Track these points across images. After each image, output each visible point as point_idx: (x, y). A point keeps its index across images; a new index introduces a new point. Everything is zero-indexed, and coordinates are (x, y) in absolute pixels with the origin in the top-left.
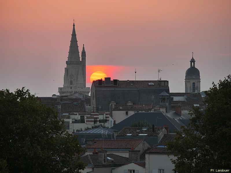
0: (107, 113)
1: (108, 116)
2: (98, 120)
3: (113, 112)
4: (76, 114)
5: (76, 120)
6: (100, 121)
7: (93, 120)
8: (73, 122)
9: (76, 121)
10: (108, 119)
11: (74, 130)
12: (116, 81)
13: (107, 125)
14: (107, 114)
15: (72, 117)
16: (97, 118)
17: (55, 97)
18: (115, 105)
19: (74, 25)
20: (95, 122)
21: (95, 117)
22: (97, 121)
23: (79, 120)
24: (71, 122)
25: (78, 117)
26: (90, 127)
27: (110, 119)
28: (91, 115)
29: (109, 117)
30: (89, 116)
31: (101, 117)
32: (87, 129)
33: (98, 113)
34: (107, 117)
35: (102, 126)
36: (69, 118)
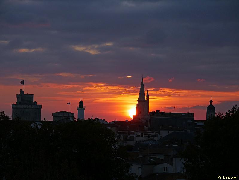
2: (151, 135)
3: (161, 131)
4: (138, 132)
5: (138, 135)
6: (152, 136)
8: (136, 137)
10: (157, 135)
11: (136, 141)
12: (163, 113)
13: (156, 139)
14: (156, 132)
15: (136, 133)
18: (162, 127)
20: (149, 137)
21: (149, 133)
22: (150, 136)
23: (140, 135)
24: (135, 136)
26: (145, 140)
27: (158, 135)
28: (147, 132)
31: (153, 134)
32: (144, 141)
33: (151, 131)
34: (156, 134)
35: (152, 139)
36: (134, 134)
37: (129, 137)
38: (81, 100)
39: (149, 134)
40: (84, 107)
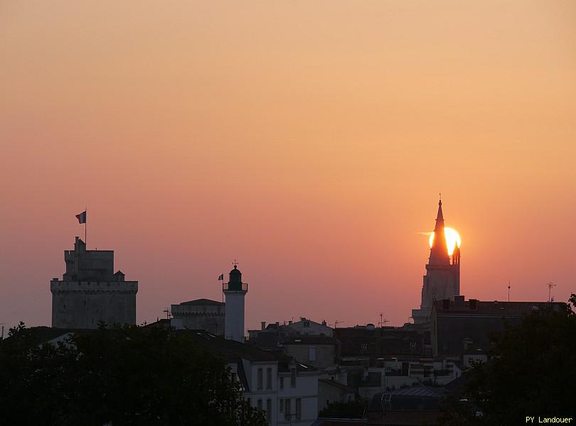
0: (450, 358)
1: (451, 364)
2: (432, 370)
4: (394, 360)
5: (392, 370)
7: (423, 370)
8: (387, 374)
9: (393, 373)
10: (450, 369)
13: (442, 380)
14: (448, 361)
15: (388, 364)
16: (429, 367)
17: (370, 327)
18: (469, 344)
19: (440, 204)
20: (426, 374)
21: (425, 365)
22: (429, 373)
23: (399, 370)
24: (383, 374)
25: (397, 365)
28: (419, 361)
29: (452, 366)
30: (418, 363)
31: (437, 366)
33: (432, 358)
34: (448, 366)
36: (382, 366)
37: (366, 374)
38: (235, 267)
39: (425, 367)
40: (244, 288)
